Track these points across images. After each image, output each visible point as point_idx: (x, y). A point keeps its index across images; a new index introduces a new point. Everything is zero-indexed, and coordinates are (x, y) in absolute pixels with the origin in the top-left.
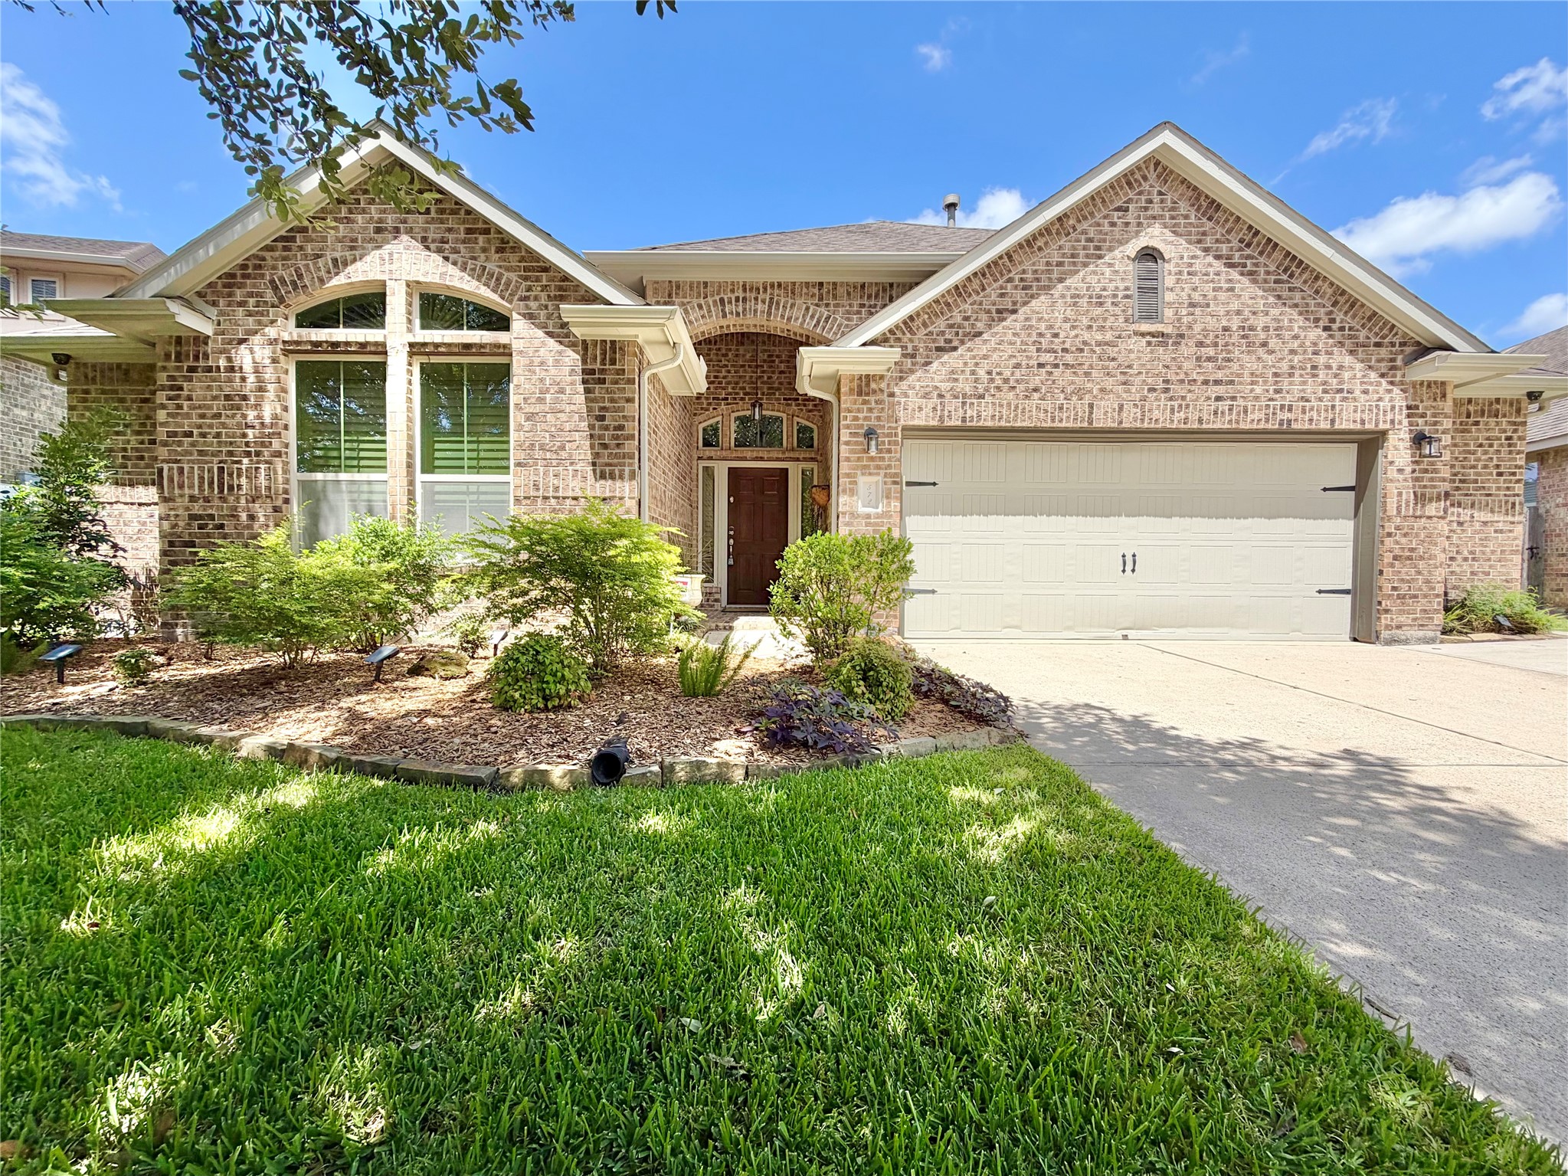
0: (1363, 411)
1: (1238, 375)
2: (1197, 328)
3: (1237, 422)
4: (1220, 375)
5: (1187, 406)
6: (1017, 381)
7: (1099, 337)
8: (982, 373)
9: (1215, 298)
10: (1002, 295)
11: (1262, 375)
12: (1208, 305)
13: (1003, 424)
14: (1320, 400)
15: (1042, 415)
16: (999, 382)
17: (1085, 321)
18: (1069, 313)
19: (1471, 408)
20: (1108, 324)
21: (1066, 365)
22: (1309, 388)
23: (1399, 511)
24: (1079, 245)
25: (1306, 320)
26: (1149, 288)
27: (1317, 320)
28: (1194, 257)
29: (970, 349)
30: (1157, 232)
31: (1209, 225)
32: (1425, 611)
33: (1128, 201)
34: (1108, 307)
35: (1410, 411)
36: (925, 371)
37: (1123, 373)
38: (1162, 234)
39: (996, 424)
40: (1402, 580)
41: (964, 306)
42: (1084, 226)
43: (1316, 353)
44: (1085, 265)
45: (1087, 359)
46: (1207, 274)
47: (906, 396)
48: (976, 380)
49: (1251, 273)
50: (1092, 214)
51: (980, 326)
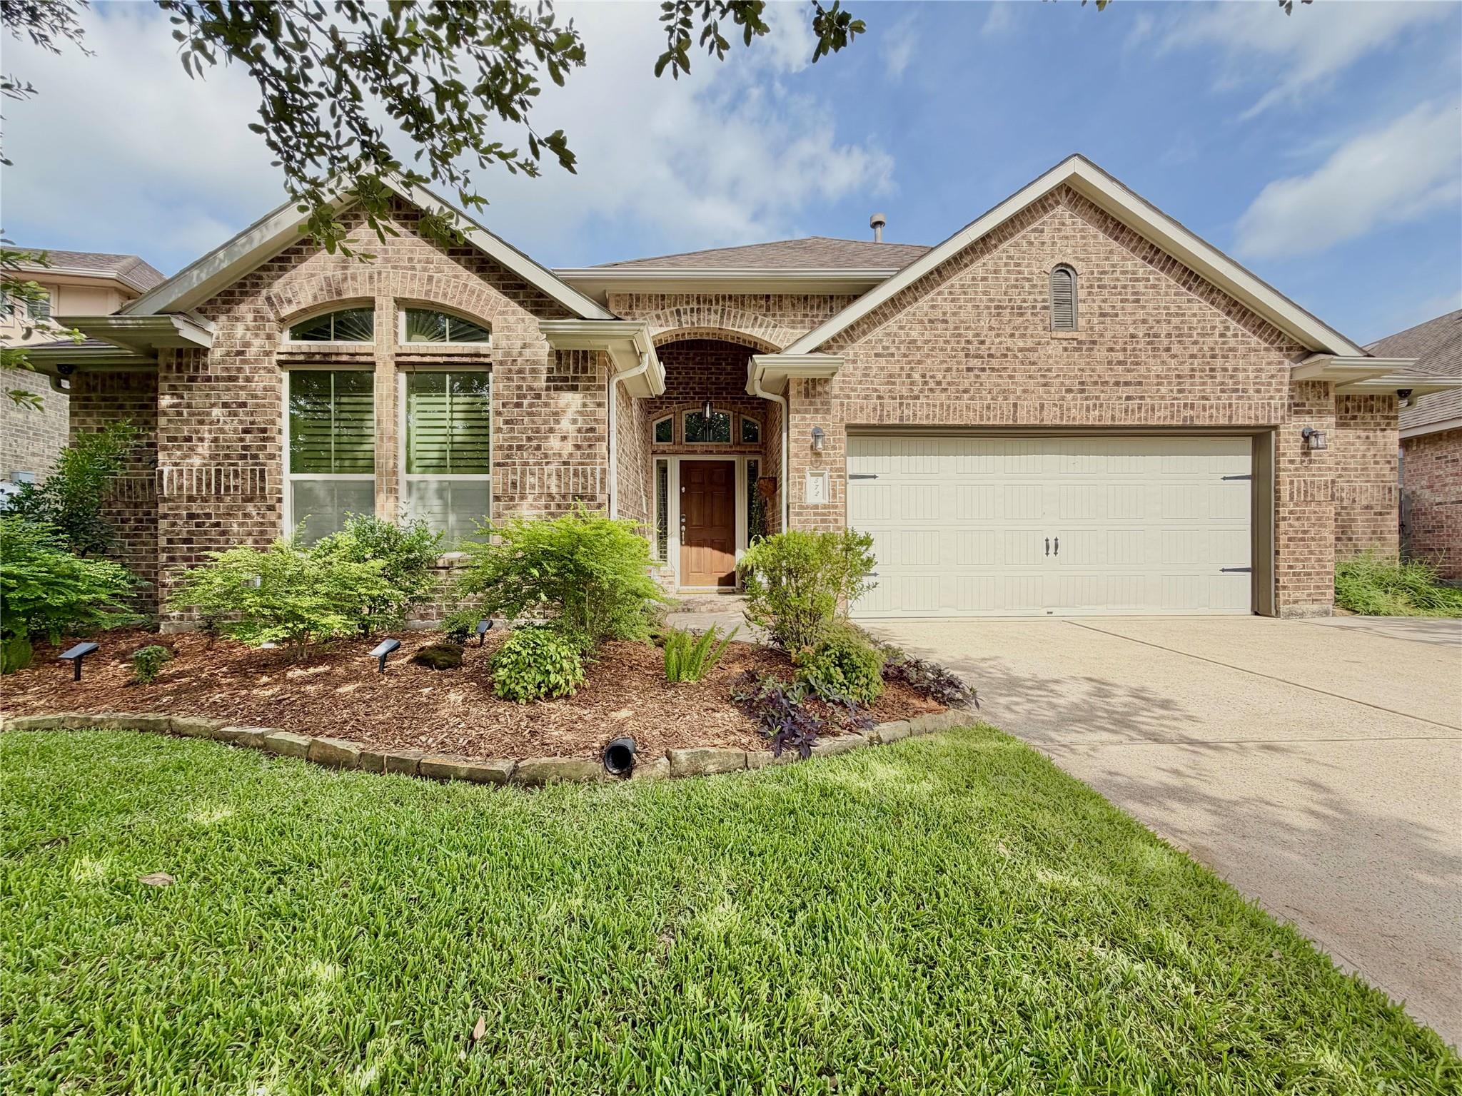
0: (1256, 409)
1: (1146, 377)
2: (1108, 335)
3: (1146, 419)
4: (1129, 378)
5: (1101, 405)
6: (949, 384)
7: (1021, 344)
8: (916, 376)
9: (1123, 308)
10: (933, 307)
11: (1166, 377)
12: (1117, 315)
13: (937, 422)
14: (1219, 398)
15: (971, 414)
16: (932, 385)
17: (1008, 331)
18: (994, 324)
19: (1349, 405)
20: (1029, 332)
21: (993, 369)
22: (1208, 388)
23: (1292, 498)
24: (1001, 263)
25: (1203, 328)
26: (1065, 300)
27: (1213, 328)
28: (1104, 273)
29: (905, 356)
30: (1069, 251)
31: (1115, 244)
32: (1318, 587)
33: (1043, 223)
34: (1028, 316)
35: (1297, 408)
36: (866, 375)
37: (1044, 376)
38: (1075, 252)
39: (931, 422)
40: (1297, 560)
41: (899, 316)
42: (1005, 245)
43: (1213, 357)
44: (1006, 279)
45: (1010, 363)
46: (1115, 287)
47: (849, 397)
48: (912, 383)
49: (1154, 287)
50: (1012, 235)
51: (914, 334)
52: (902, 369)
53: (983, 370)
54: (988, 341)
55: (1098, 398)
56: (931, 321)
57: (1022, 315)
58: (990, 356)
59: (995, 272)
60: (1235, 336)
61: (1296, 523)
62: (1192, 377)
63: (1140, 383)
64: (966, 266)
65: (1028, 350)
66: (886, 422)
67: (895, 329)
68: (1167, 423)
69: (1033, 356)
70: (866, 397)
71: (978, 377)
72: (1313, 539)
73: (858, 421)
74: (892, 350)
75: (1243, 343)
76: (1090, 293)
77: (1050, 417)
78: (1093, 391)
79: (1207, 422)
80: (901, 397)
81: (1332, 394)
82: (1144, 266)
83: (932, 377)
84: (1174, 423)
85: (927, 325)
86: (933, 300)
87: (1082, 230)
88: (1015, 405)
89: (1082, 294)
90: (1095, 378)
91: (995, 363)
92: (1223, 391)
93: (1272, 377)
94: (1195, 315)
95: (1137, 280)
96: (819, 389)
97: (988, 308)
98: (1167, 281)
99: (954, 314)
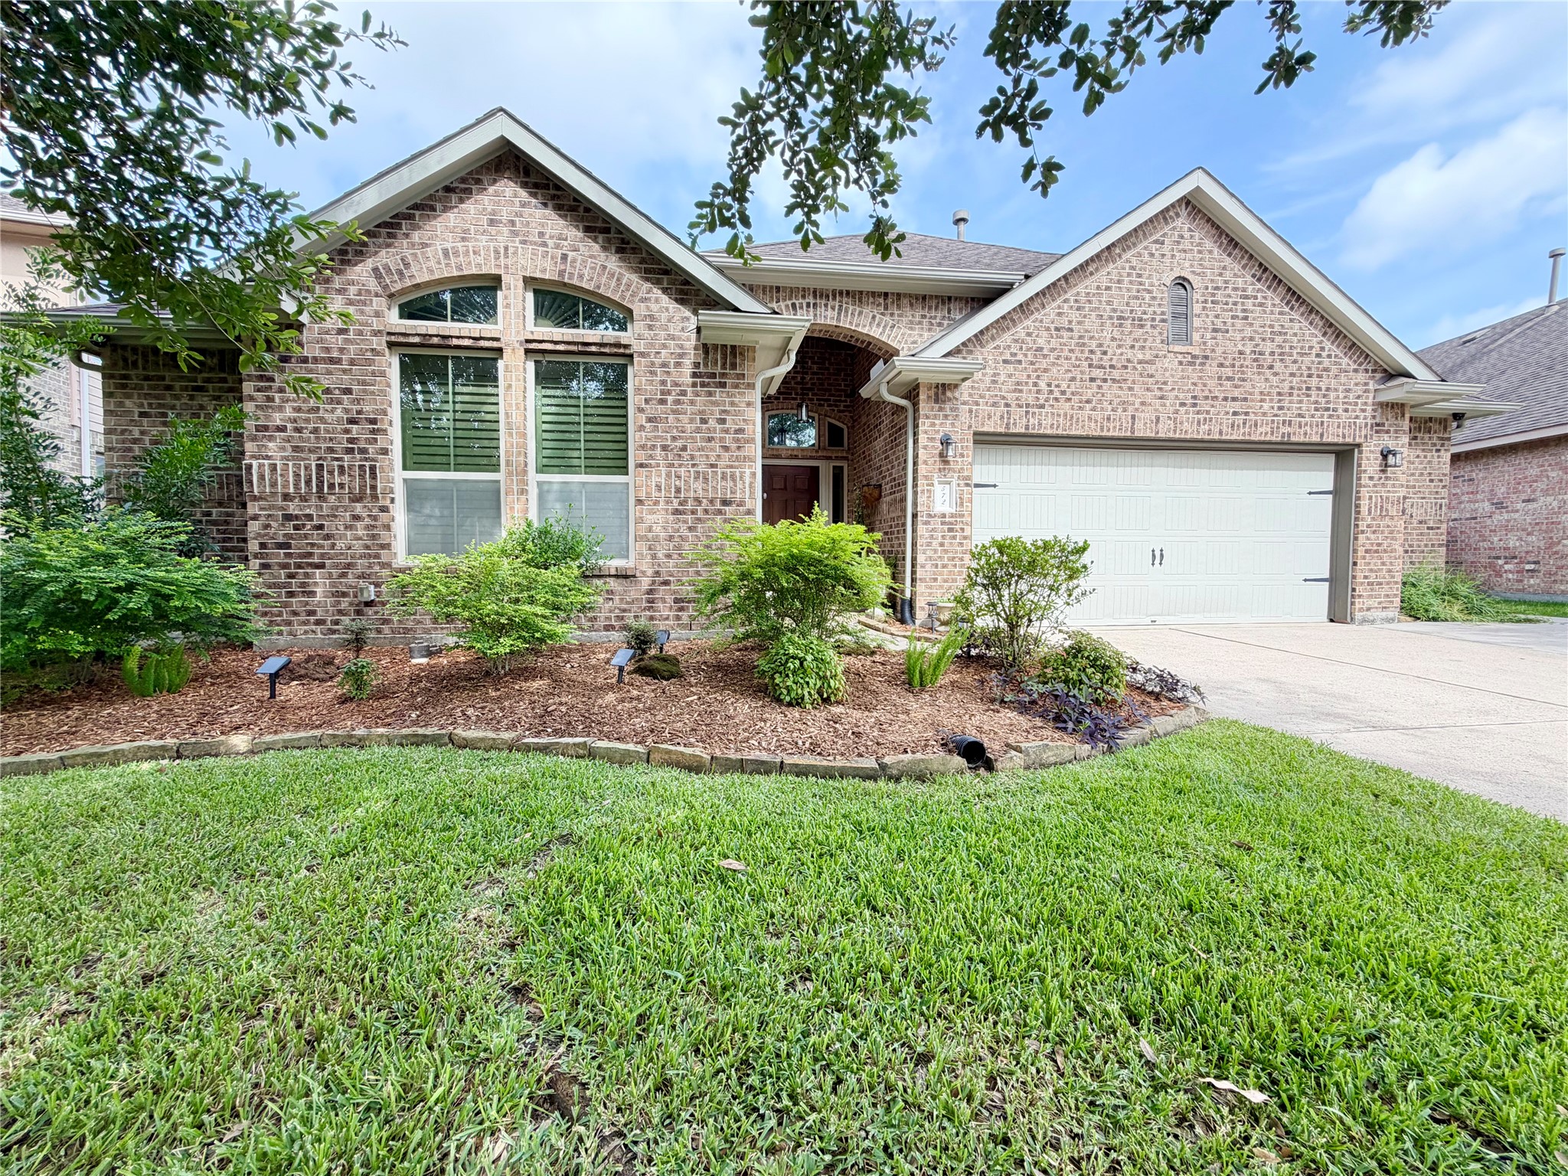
0: (1344, 427)
1: (1251, 394)
2: (1219, 350)
3: (1250, 435)
4: (1236, 393)
5: (1211, 420)
6: (1073, 394)
7: (1140, 357)
8: (1043, 385)
9: (1233, 325)
10: (1059, 314)
11: (1269, 394)
12: (1227, 331)
13: (1060, 432)
16: (1057, 394)
17: (1129, 342)
18: (1116, 334)
19: (1418, 425)
20: (1148, 344)
21: (1114, 380)
22: (1304, 406)
23: (1369, 513)
24: (1124, 273)
25: (1302, 348)
26: (1182, 315)
27: (1311, 348)
28: (1217, 288)
29: (1032, 363)
30: (1187, 264)
31: (1228, 260)
32: (1387, 596)
33: (1164, 235)
35: (1378, 427)
36: (994, 382)
37: (1160, 389)
38: (1192, 266)
39: (1054, 432)
40: (1371, 570)
41: (1027, 322)
42: (1128, 255)
43: (1310, 376)
44: (1128, 290)
45: (1130, 375)
46: (1227, 304)
47: (977, 404)
48: (1038, 392)
49: (1261, 305)
50: (1134, 245)
51: (1041, 342)
52: (1029, 376)
53: (1105, 381)
54: (1110, 352)
55: (1208, 412)
56: (1057, 329)
57: (1142, 326)
58: (1112, 367)
59: (1119, 282)
60: (1329, 356)
61: (1373, 536)
62: (1291, 394)
63: (1245, 399)
64: (1092, 274)
65: (1147, 362)
66: (1013, 430)
67: (1023, 335)
68: (1268, 438)
69: (1151, 369)
70: (994, 404)
71: (1100, 387)
72: (1385, 551)
73: (985, 429)
74: (1020, 357)
75: (1336, 363)
76: (1204, 308)
77: (1165, 431)
78: (1204, 405)
79: (1302, 439)
80: (1027, 406)
81: (1407, 416)
82: (1253, 284)
83: (1057, 386)
84: (1274, 439)
85: (1053, 332)
86: (1059, 307)
87: (1199, 245)
88: (1133, 417)
89: (1197, 308)
90: (1207, 393)
91: (1116, 374)
92: (1316, 409)
93: (1359, 397)
94: (1295, 335)
95: (1247, 297)
96: (949, 394)
97: (1111, 318)
98: (1273, 299)
99: (1079, 323)
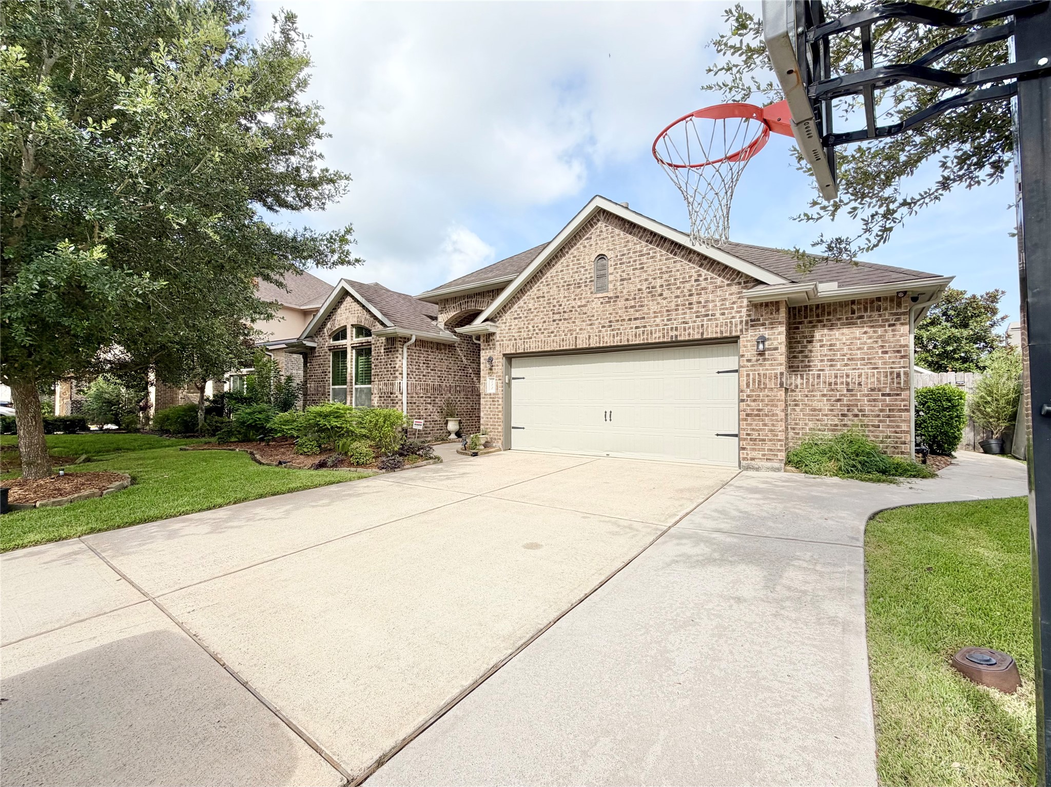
0: (721, 326)
1: (647, 314)
2: (625, 291)
3: (647, 339)
4: (637, 315)
5: (621, 333)
6: (545, 329)
7: (579, 304)
8: (530, 327)
9: (634, 274)
10: (539, 290)
11: (660, 312)
12: (630, 279)
13: (540, 350)
14: (695, 322)
15: (555, 344)
16: (537, 331)
17: (573, 297)
18: (566, 295)
20: (583, 296)
21: (565, 319)
22: (687, 316)
24: (570, 261)
25: (683, 278)
26: (601, 275)
28: (623, 255)
29: (526, 317)
30: (605, 246)
31: (630, 237)
32: (771, 450)
33: (591, 234)
34: (583, 287)
35: (753, 323)
36: (510, 329)
37: (590, 320)
38: (608, 246)
39: (537, 350)
40: (753, 430)
41: (524, 298)
42: (572, 250)
43: (691, 295)
44: (572, 269)
45: (574, 315)
46: (629, 262)
47: (503, 340)
48: (529, 331)
49: (652, 257)
50: (575, 244)
51: (530, 306)
52: (524, 324)
53: (560, 320)
54: (563, 304)
55: (619, 329)
56: (538, 298)
57: (580, 287)
58: (564, 312)
60: (706, 279)
61: (753, 404)
62: (677, 310)
64: (554, 265)
65: (582, 306)
66: (518, 351)
67: (522, 304)
69: (585, 309)
70: (510, 340)
71: (558, 324)
73: (507, 352)
74: (521, 315)
75: (712, 283)
76: (615, 269)
77: (594, 344)
78: (616, 325)
79: (687, 338)
80: (524, 339)
83: (537, 327)
85: (536, 300)
86: (538, 287)
87: (612, 233)
88: (576, 338)
89: (611, 270)
90: (618, 318)
91: (566, 316)
92: (697, 317)
93: (734, 303)
94: (678, 270)
96: (491, 338)
97: (563, 286)
99: (548, 292)
